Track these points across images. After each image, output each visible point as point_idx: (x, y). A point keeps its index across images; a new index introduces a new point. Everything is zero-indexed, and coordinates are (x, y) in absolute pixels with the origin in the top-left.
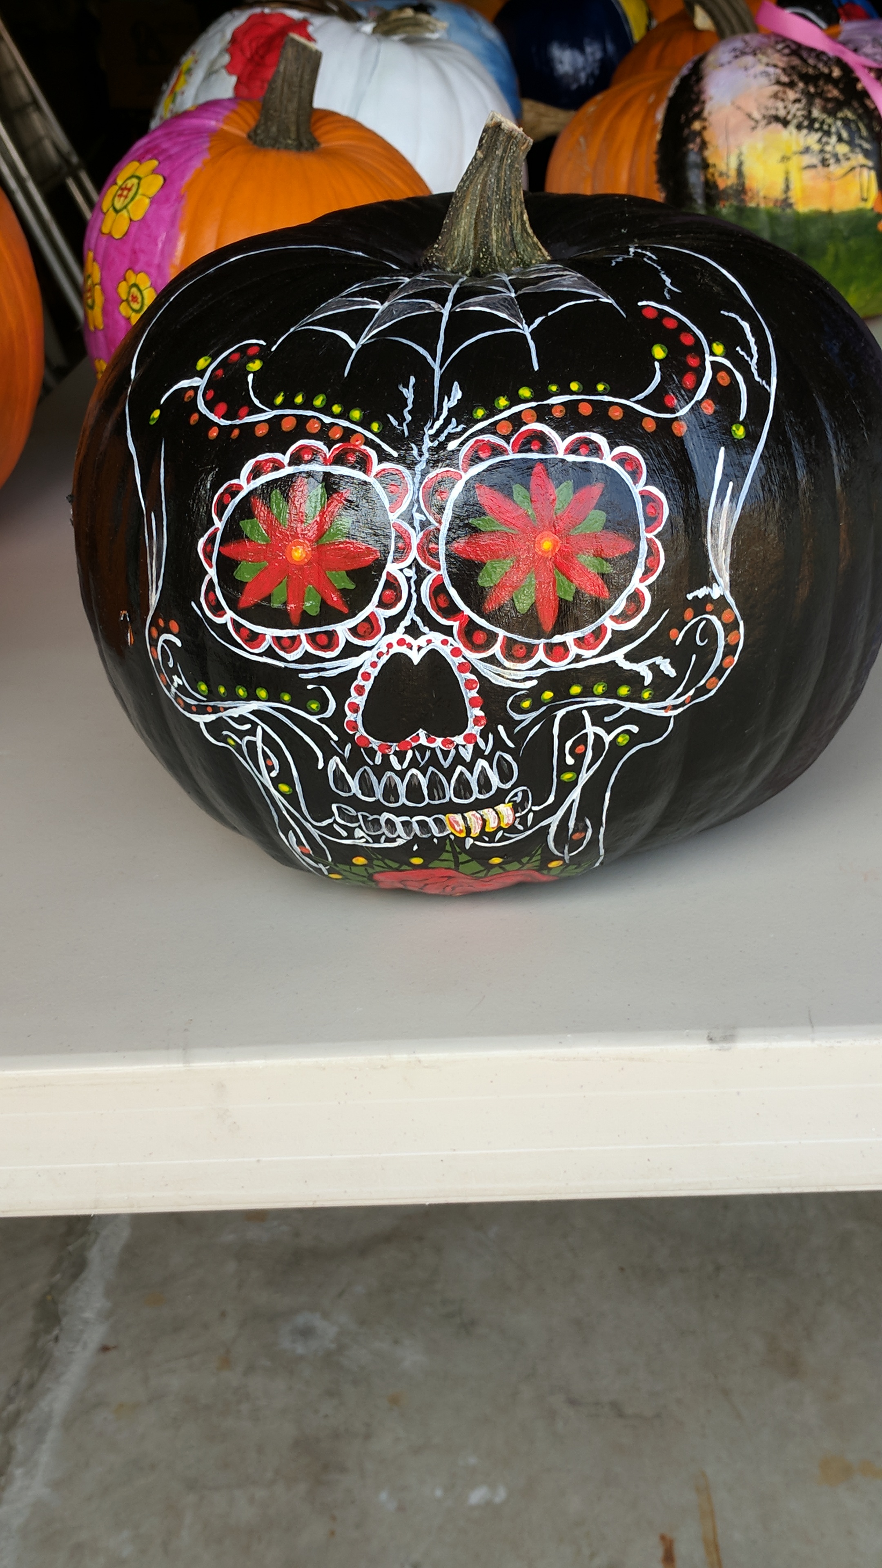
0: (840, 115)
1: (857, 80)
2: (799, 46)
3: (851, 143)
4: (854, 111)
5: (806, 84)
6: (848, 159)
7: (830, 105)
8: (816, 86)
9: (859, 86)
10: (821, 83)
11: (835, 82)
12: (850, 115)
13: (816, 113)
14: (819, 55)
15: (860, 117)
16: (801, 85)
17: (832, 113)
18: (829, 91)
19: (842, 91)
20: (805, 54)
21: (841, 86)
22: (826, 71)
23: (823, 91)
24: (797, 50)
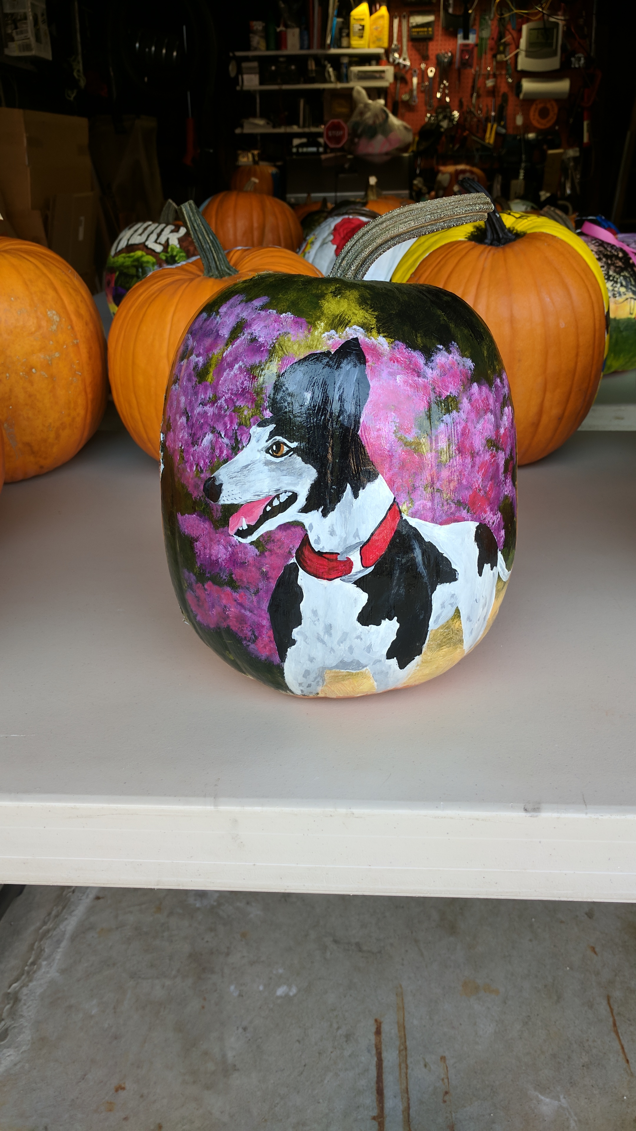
0: (622, 274)
1: (630, 258)
2: (603, 242)
3: (626, 287)
4: (629, 273)
5: (607, 259)
6: (625, 294)
7: (617, 270)
8: (611, 260)
9: (631, 261)
10: (614, 259)
11: (620, 259)
12: (627, 274)
13: (611, 273)
14: (612, 246)
15: (631, 275)
16: (604, 260)
17: (619, 273)
18: (617, 263)
19: (623, 263)
20: (606, 246)
21: (623, 261)
22: (616, 253)
23: (614, 263)
24: (602, 244)
